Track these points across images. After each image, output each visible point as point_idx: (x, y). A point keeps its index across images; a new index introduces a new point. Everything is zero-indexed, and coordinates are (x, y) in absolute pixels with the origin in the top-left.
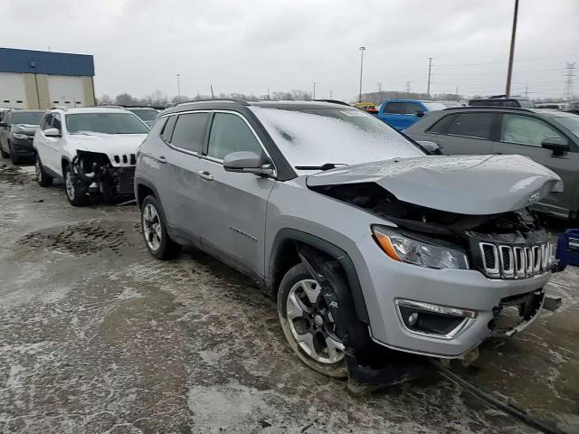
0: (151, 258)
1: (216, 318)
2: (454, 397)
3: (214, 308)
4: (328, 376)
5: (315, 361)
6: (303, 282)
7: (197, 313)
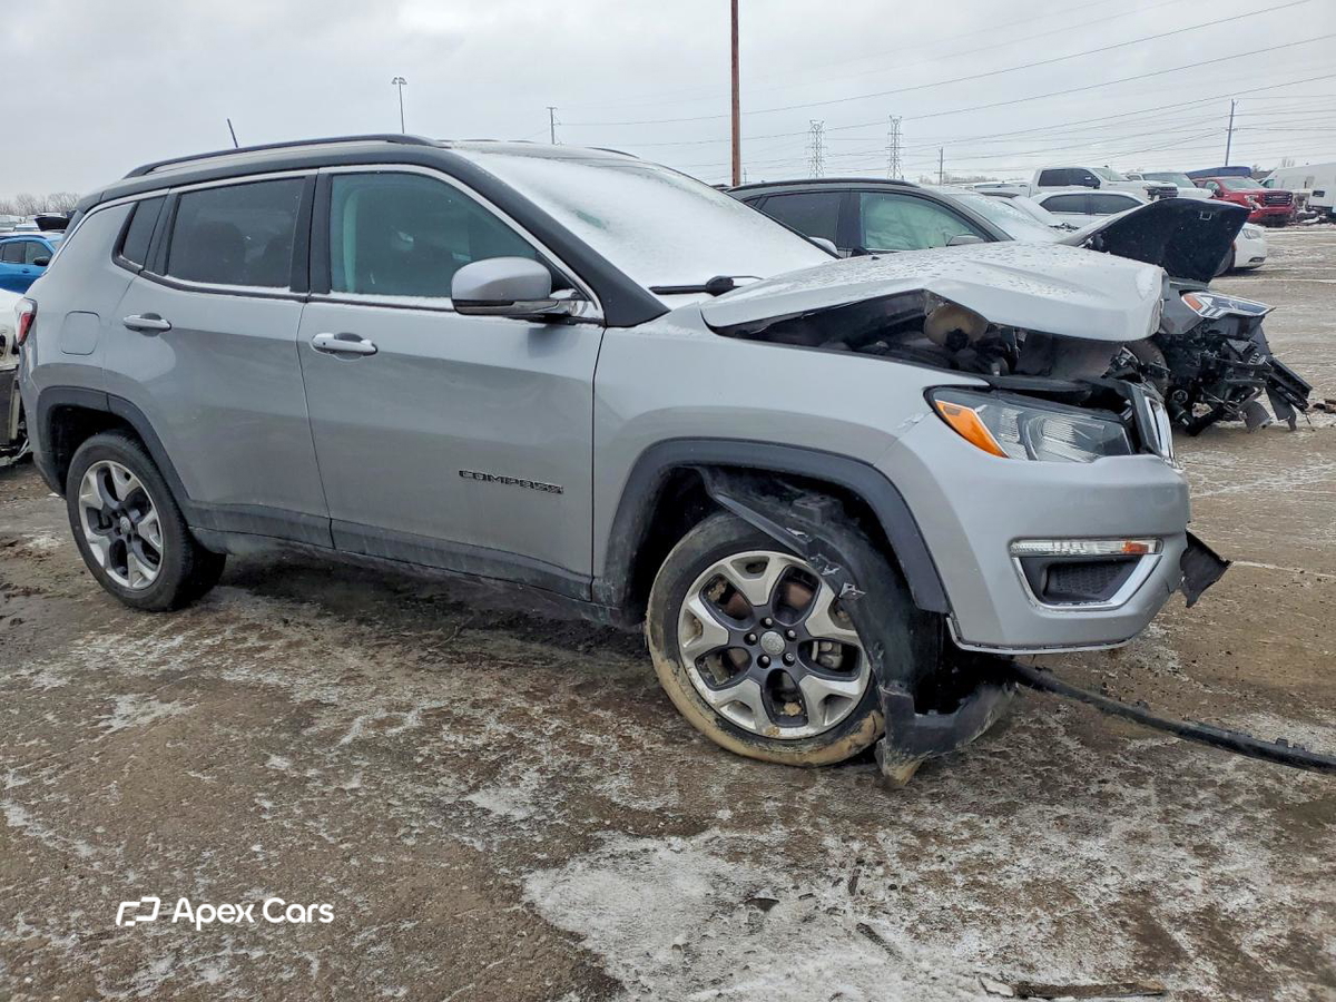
0: (127, 613)
1: (443, 715)
2: (1059, 739)
3: (417, 693)
4: (807, 767)
5: (767, 740)
6: (726, 562)
7: (382, 714)
